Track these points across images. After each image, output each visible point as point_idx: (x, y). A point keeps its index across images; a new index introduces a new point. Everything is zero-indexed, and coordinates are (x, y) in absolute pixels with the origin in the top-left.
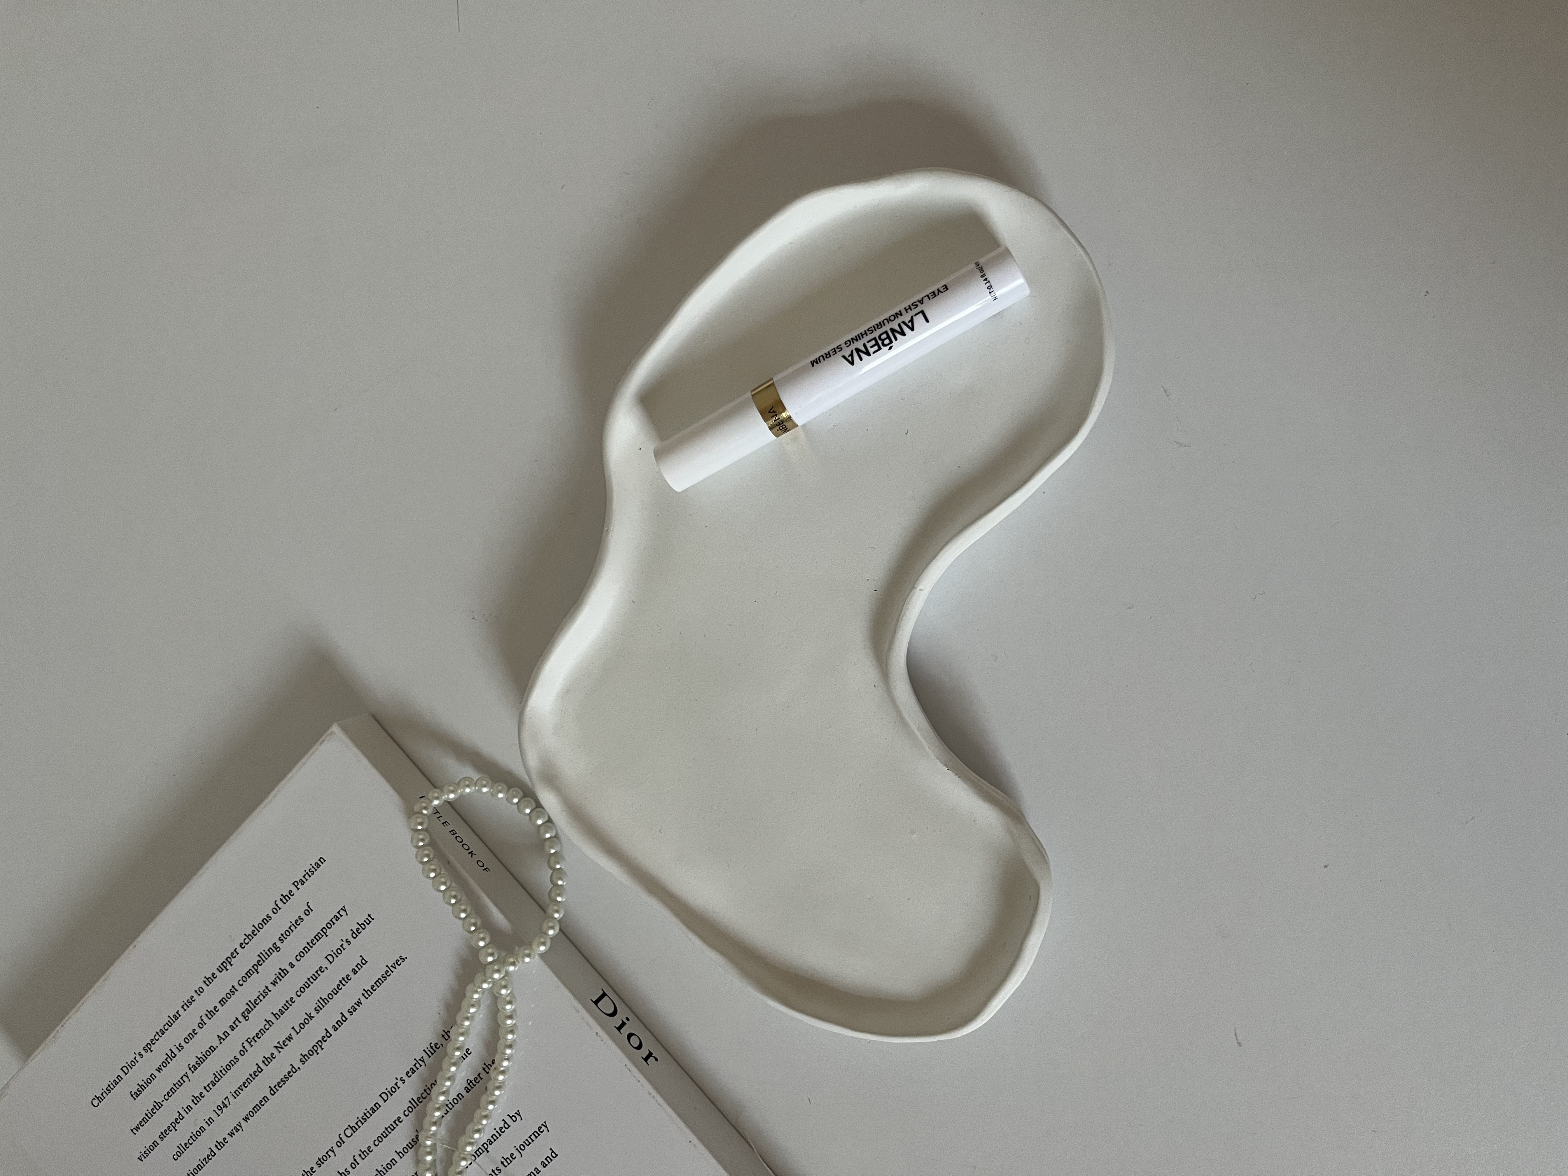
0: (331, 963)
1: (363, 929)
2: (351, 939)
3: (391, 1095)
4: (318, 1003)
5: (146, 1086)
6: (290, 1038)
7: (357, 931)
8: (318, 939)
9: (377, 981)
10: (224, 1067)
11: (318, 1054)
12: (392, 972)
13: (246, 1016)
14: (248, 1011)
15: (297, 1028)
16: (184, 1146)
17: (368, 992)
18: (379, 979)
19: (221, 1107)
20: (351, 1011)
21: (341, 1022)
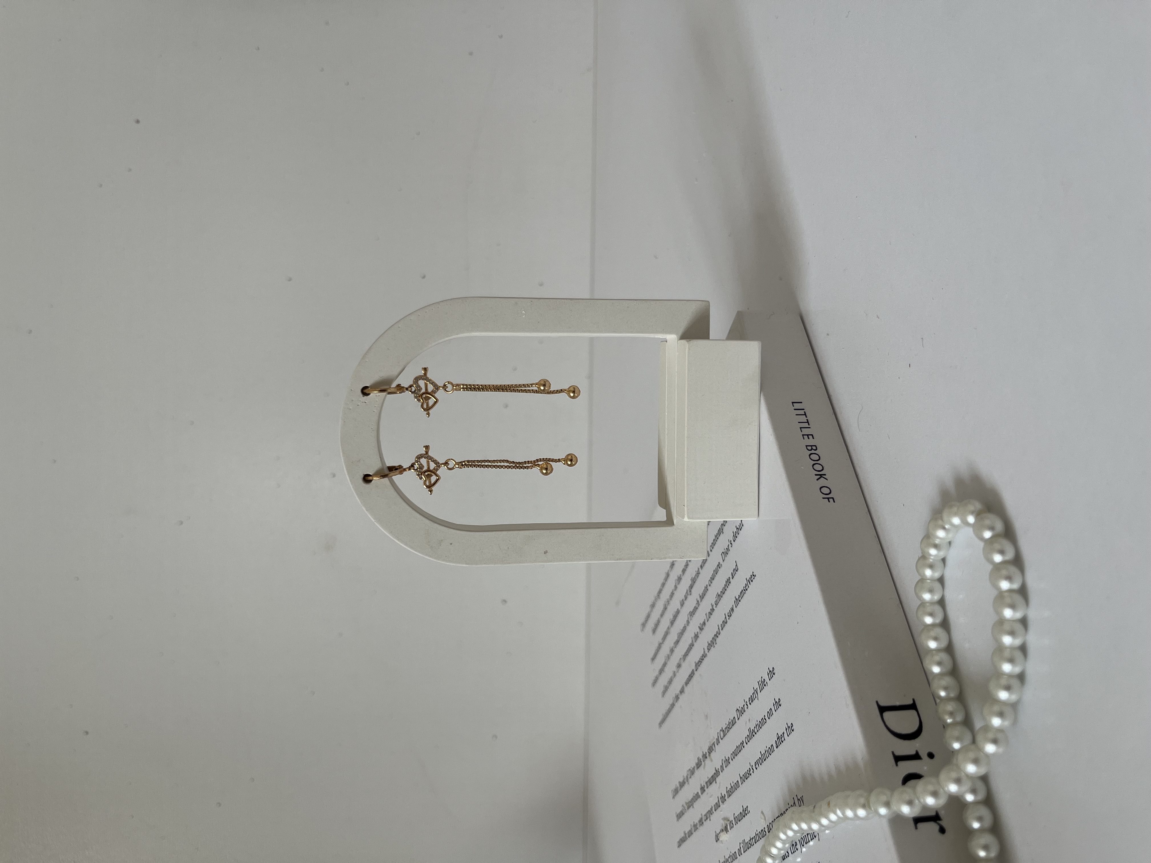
0: (723, 561)
1: (738, 534)
2: (732, 542)
3: (741, 715)
4: (716, 598)
5: (657, 625)
6: (704, 623)
7: (736, 534)
9: (741, 592)
10: (682, 630)
11: (714, 647)
12: (748, 587)
13: (690, 591)
14: (691, 587)
15: (708, 617)
16: (666, 688)
17: (738, 601)
18: (742, 590)
19: (679, 666)
20: (729, 615)
21: (725, 622)
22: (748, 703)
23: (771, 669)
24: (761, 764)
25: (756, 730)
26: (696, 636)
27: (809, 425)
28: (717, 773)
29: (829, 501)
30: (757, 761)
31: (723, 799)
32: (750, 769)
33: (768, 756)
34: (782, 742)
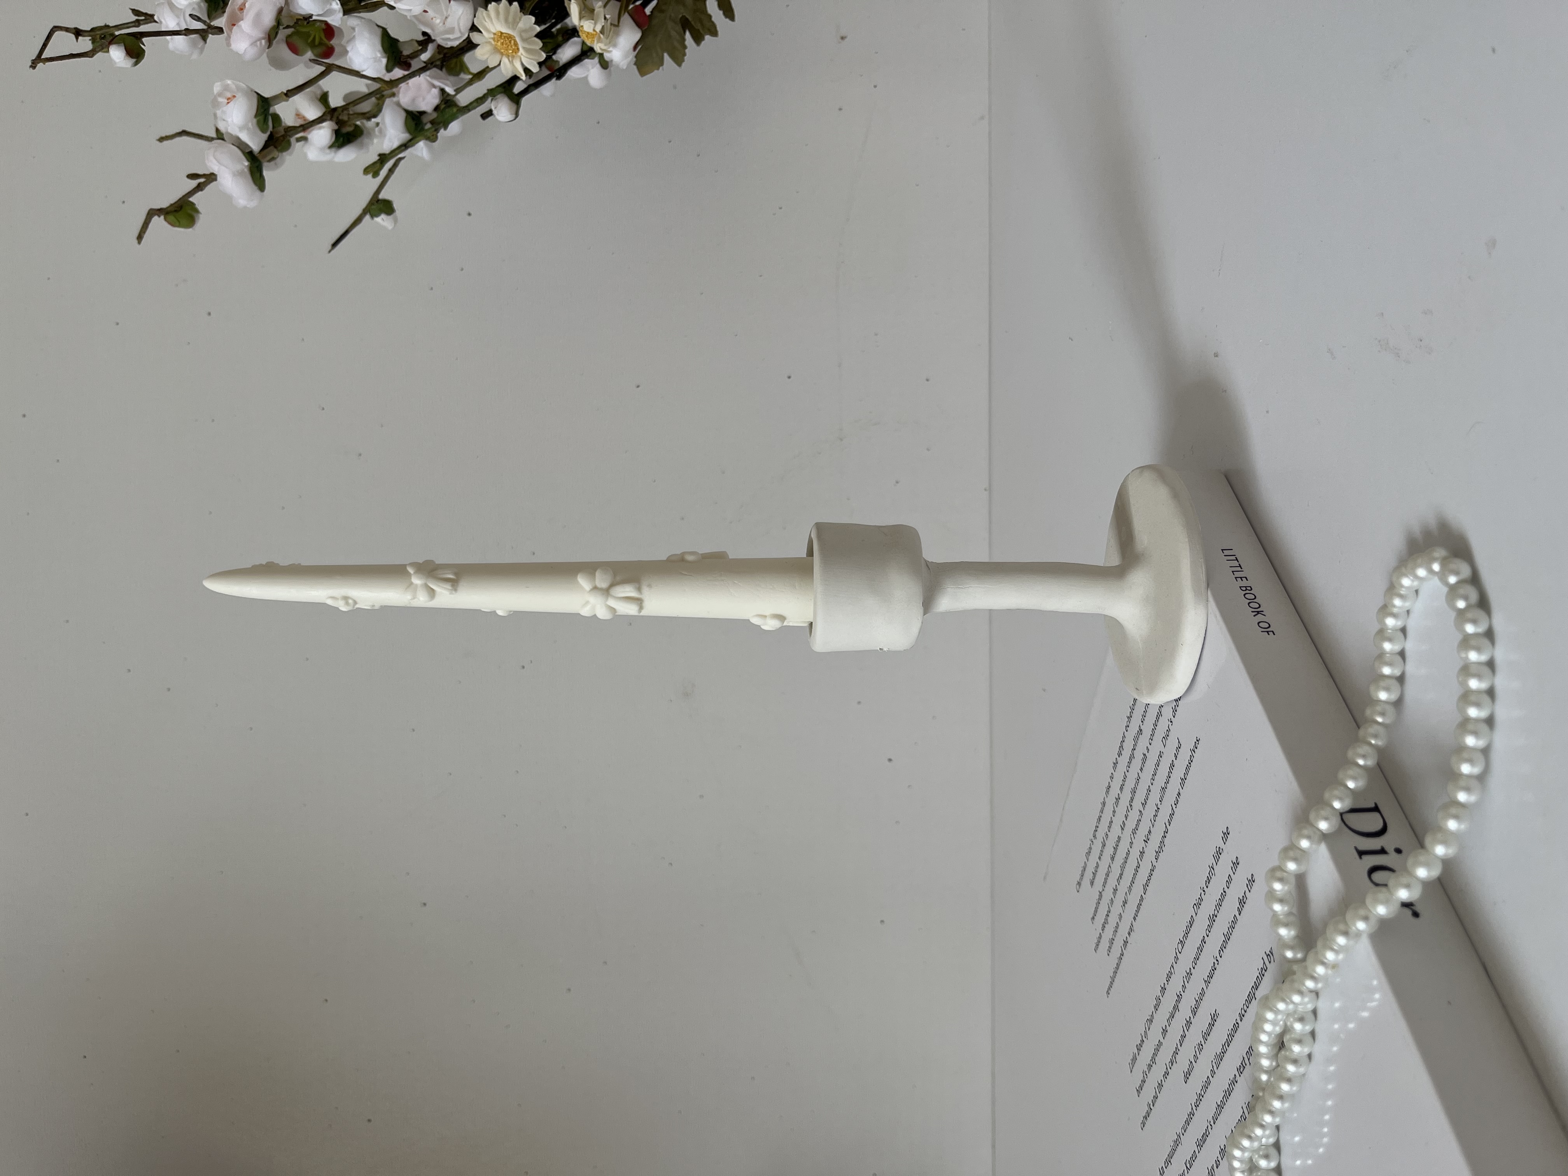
1: (1178, 706)
2: (1173, 718)
3: (1199, 908)
4: (1161, 793)
5: (1095, 874)
6: (1150, 832)
7: (1175, 708)
9: (1187, 768)
10: (1124, 859)
11: (1163, 850)
12: (1193, 757)
13: (1131, 806)
14: (1132, 799)
15: (1153, 821)
16: (1112, 941)
17: (1183, 780)
18: (1187, 765)
19: (1125, 902)
20: (1176, 803)
21: (1172, 815)
22: (1205, 889)
23: (1225, 831)
24: (1225, 948)
25: (1216, 912)
26: (1142, 853)
27: (1241, 568)
28: (1179, 997)
29: (1269, 634)
30: (1221, 948)
31: (1189, 1023)
32: (1214, 963)
33: (1231, 932)
34: (1244, 903)
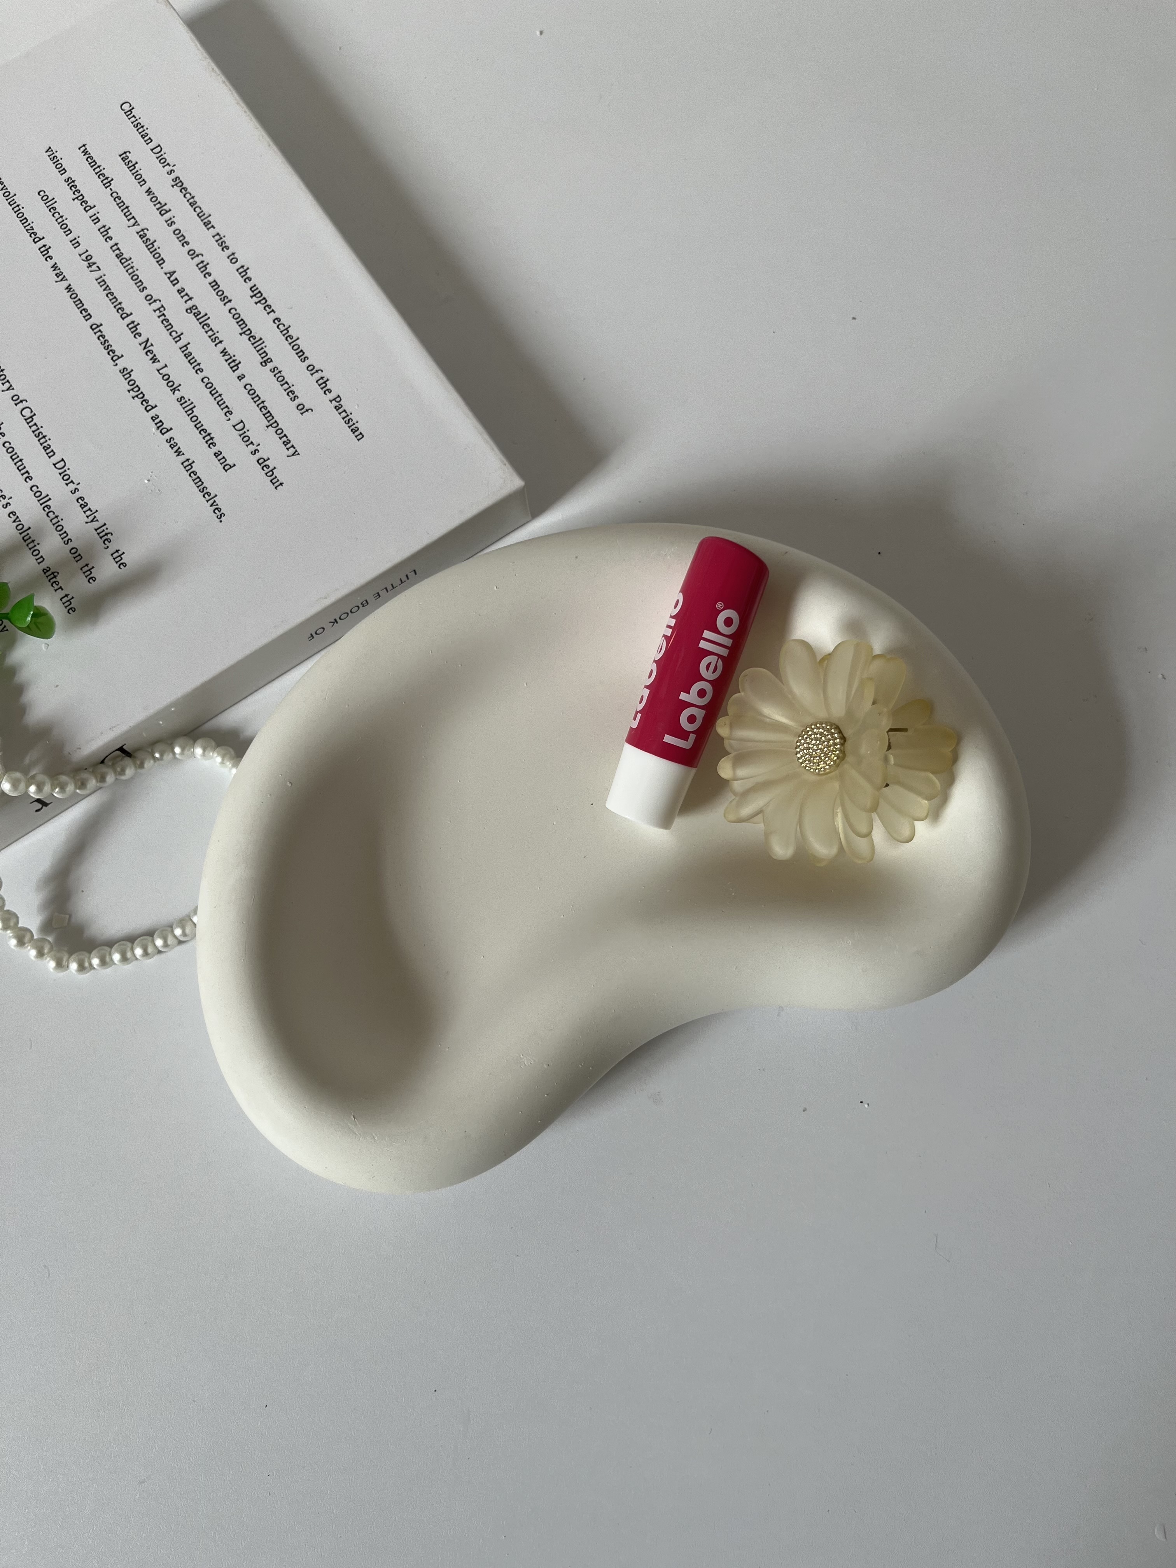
0: (234, 426)
1: (266, 474)
2: (258, 456)
3: (60, 474)
4: (189, 403)
5: (133, 171)
6: (154, 360)
7: (265, 466)
8: (266, 416)
9: (200, 480)
10: (136, 272)
11: (129, 391)
12: (207, 502)
13: (191, 310)
14: (197, 313)
15: (163, 371)
16: (53, 207)
17: (190, 467)
18: (203, 483)
19: (89, 262)
20: (172, 441)
21: (161, 427)
22: (77, 495)
26: (135, 330)
